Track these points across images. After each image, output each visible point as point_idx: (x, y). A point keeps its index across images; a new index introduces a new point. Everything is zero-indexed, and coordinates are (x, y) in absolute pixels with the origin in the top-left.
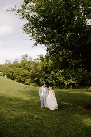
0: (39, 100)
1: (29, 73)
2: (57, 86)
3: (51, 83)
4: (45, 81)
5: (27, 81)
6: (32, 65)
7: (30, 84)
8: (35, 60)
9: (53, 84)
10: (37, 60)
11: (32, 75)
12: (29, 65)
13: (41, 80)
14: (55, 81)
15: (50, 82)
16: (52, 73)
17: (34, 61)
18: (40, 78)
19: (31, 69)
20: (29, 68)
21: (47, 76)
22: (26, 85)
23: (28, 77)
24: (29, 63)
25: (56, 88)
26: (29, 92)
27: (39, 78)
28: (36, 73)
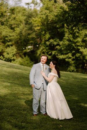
0: (29, 94)
1: (13, 35)
2: (77, 67)
3: (64, 60)
4: (50, 55)
5: (8, 54)
6: (21, 17)
7: (14, 60)
8: (28, 4)
9: (68, 62)
10: (32, 5)
11: (20, 39)
12: (13, 16)
13: (39, 52)
14: (73, 55)
15: (61, 57)
16: (66, 35)
17: (26, 7)
18: (38, 48)
19: (18, 26)
20: (13, 22)
21: (55, 43)
22: (5, 60)
23: (10, 43)
24: (13, 11)
25: (75, 72)
26: (8, 76)
27: (36, 46)
28: (29, 34)
